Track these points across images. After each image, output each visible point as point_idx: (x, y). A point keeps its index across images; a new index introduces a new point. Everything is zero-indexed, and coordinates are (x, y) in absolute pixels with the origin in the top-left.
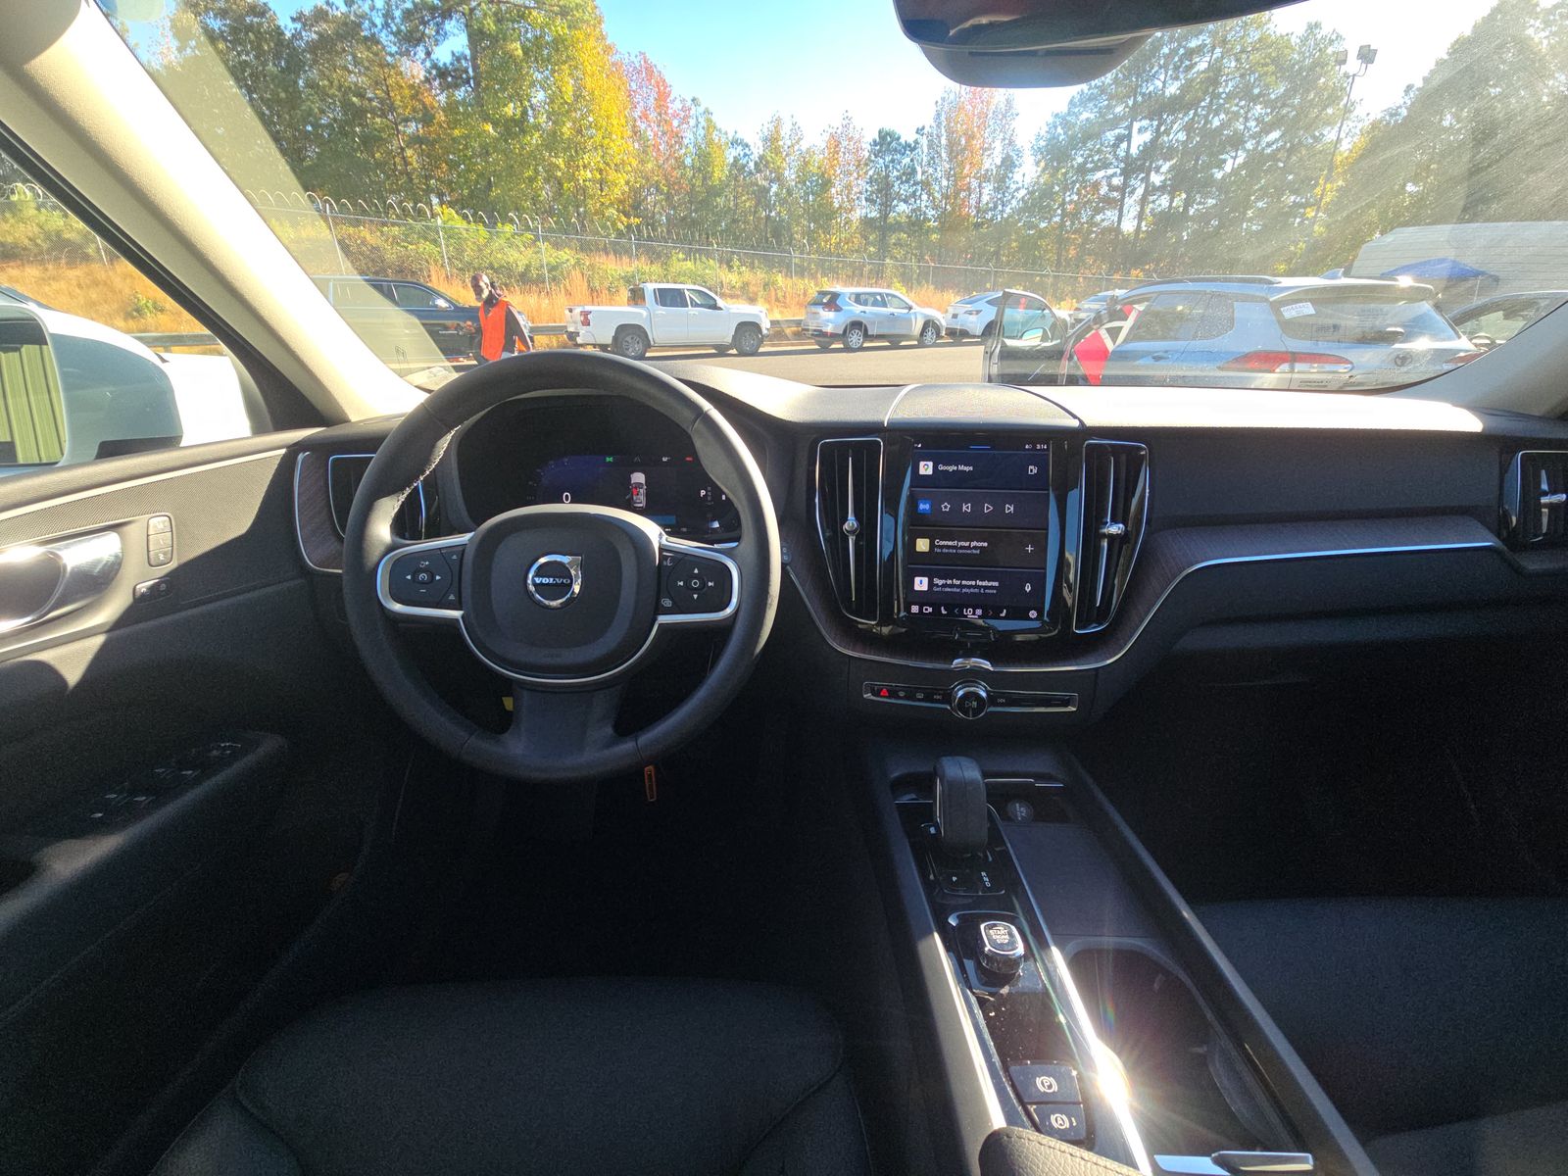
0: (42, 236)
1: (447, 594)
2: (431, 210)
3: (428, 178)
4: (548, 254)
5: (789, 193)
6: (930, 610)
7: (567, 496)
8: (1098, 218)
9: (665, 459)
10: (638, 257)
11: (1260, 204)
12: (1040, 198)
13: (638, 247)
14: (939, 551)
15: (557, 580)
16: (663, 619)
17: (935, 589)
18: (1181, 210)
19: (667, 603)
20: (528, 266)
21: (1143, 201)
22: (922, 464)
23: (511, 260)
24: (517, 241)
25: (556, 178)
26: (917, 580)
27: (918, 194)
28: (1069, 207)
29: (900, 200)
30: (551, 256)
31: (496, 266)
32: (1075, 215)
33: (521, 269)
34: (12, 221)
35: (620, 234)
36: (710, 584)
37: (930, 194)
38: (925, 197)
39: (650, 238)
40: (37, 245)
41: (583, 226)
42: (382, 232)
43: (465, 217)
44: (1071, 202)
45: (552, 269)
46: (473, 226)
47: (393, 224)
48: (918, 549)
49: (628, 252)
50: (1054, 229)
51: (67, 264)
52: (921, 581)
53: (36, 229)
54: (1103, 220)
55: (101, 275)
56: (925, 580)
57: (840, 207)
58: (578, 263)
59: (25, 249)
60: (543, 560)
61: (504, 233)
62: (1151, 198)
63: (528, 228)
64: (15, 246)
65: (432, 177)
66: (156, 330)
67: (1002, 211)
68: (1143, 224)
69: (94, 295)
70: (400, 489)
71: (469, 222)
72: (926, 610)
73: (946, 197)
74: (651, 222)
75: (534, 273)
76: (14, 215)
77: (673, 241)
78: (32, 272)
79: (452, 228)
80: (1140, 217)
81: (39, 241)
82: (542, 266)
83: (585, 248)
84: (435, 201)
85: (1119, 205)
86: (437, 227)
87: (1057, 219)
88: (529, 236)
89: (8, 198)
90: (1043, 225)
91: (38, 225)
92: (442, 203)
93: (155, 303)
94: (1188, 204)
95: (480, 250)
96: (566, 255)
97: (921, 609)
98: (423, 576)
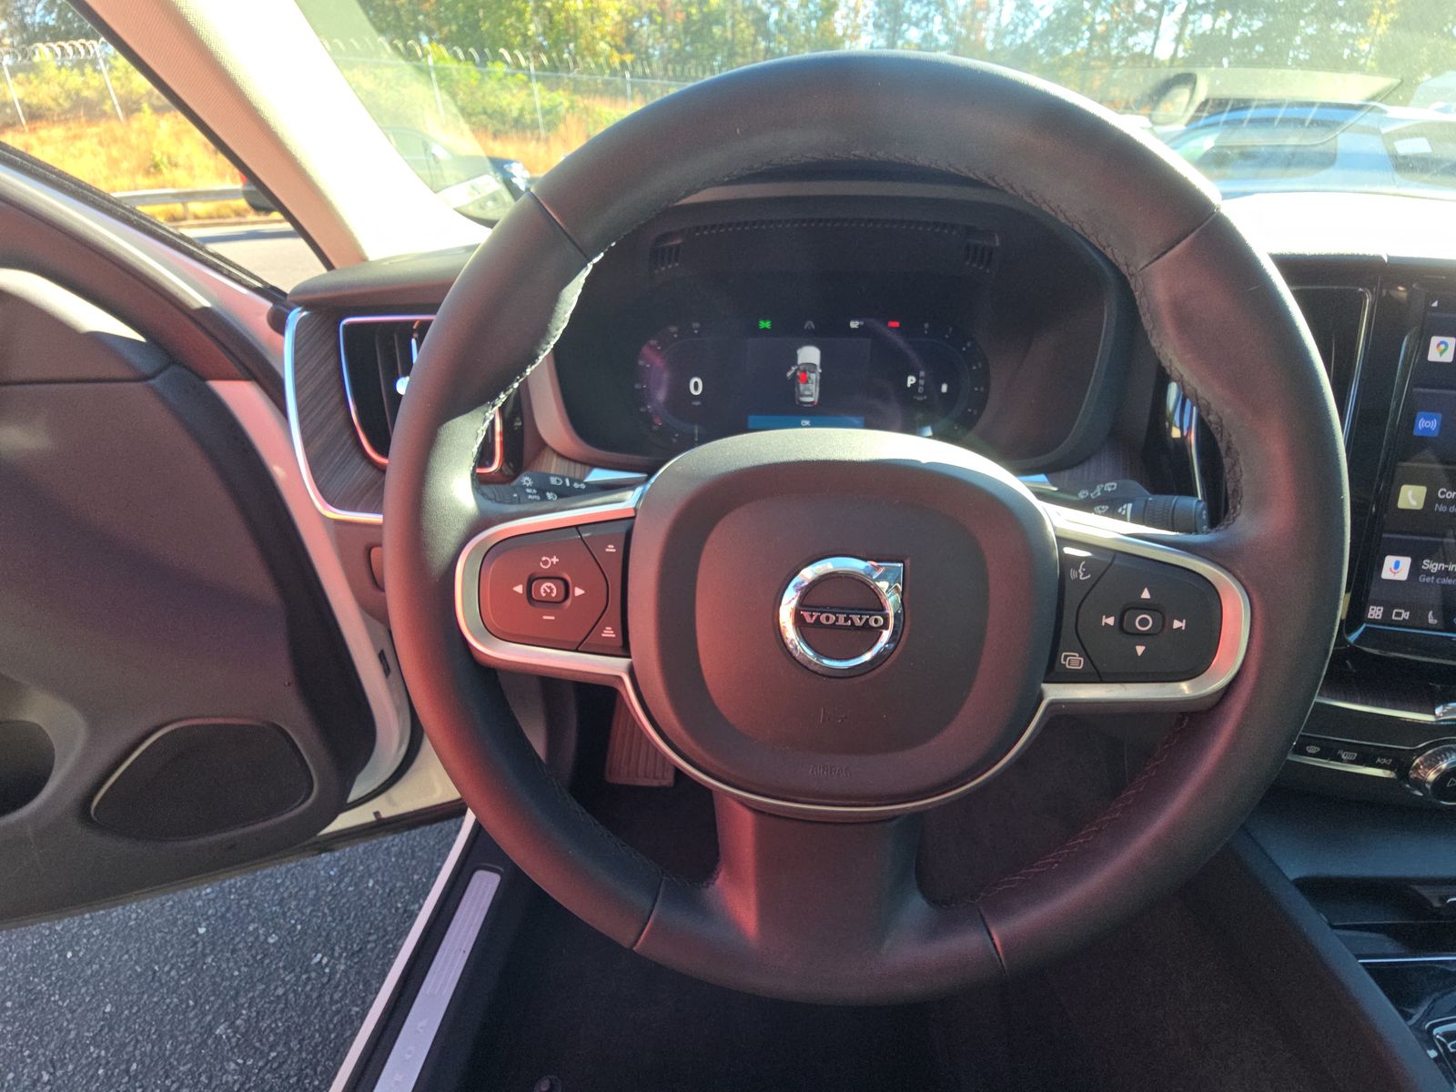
0: (63, 95)
1: (597, 625)
2: (422, 49)
3: (415, 14)
4: (540, 96)
5: (790, 19)
6: (1406, 615)
7: (696, 384)
8: (1131, 41)
9: (854, 324)
10: (633, 98)
11: (1310, 31)
12: (1068, 16)
13: (633, 85)
14: (1442, 508)
15: (856, 618)
16: (1056, 692)
17: (1423, 579)
18: (1224, 32)
19: (1073, 661)
20: (522, 110)
21: (1184, 21)
22: (1435, 340)
23: (504, 103)
24: (510, 81)
25: (545, 8)
26: (1390, 561)
27: (930, 15)
28: (1100, 28)
29: (911, 23)
30: (543, 98)
31: (489, 111)
32: (1105, 38)
33: (515, 113)
34: (35, 82)
35: (614, 72)
36: (1177, 624)
37: (944, 15)
38: (938, 19)
39: (645, 76)
40: (59, 104)
41: (575, 62)
42: (375, 75)
43: (455, 55)
44: (1102, 22)
45: (546, 112)
46: (463, 66)
47: (387, 66)
48: (1401, 504)
49: (624, 93)
50: (1079, 55)
51: (87, 121)
52: (1397, 565)
53: (58, 89)
54: (1135, 44)
55: (119, 132)
56: (1406, 562)
57: (844, 35)
58: (572, 107)
59: (49, 109)
60: (809, 574)
61: (495, 72)
62: (1191, 18)
63: (519, 67)
64: (40, 108)
65: (419, 12)
66: (174, 186)
67: (1024, 35)
68: (1181, 48)
69: (115, 152)
70: (486, 397)
71: (459, 61)
72: (1399, 614)
73: (962, 19)
74: (644, 57)
75: (528, 117)
76: (37, 76)
77: (670, 79)
78: (58, 132)
79: (443, 69)
80: (1179, 39)
81: (61, 101)
82: (535, 110)
83: (577, 88)
84: (424, 39)
85: (1154, 25)
86: (428, 66)
87: (1084, 44)
88: (521, 76)
89: (30, 59)
90: (1067, 51)
91: (59, 84)
92: (431, 41)
93: (169, 158)
94: (1231, 24)
95: (472, 93)
96: (561, 98)
97: (1387, 614)
98: (547, 589)
